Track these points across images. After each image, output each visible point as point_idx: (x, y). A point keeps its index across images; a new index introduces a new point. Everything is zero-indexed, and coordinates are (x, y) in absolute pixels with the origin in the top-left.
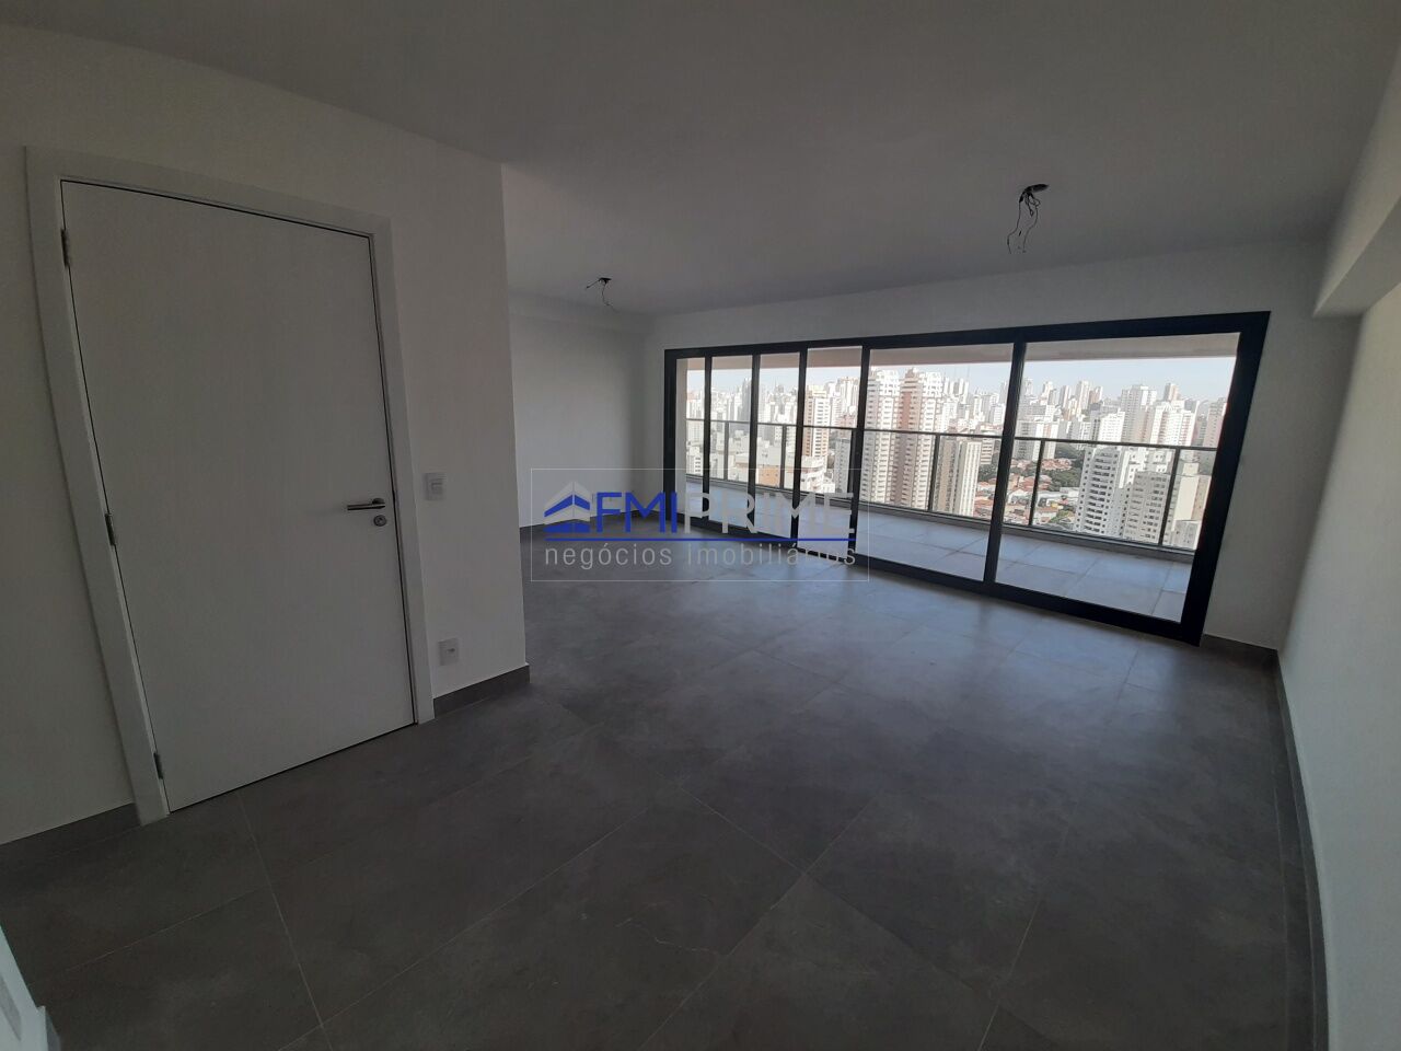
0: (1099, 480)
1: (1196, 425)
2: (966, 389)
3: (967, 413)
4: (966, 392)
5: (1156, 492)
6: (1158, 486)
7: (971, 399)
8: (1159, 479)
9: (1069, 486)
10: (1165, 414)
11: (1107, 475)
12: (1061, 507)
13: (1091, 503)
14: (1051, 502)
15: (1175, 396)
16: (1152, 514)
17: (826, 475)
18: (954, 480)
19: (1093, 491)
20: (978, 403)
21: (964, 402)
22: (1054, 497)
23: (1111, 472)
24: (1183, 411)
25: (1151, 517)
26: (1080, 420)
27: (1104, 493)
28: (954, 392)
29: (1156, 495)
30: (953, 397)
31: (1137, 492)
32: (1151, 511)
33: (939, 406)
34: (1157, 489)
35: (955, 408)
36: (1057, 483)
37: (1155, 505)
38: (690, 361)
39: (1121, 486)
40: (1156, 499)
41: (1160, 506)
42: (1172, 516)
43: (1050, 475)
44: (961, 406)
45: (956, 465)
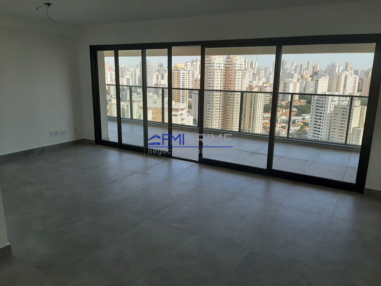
0: (318, 110)
1: (359, 82)
2: (256, 65)
3: (257, 77)
4: (256, 67)
5: (343, 115)
6: (344, 111)
7: (259, 70)
8: (344, 108)
9: (306, 113)
10: (346, 77)
11: (322, 107)
12: (302, 124)
13: (315, 121)
14: (298, 122)
15: (350, 69)
16: (342, 125)
17: (188, 112)
18: (252, 112)
19: (316, 115)
20: (262, 73)
21: (255, 72)
22: (299, 118)
23: (323, 106)
24: (353, 75)
25: (342, 127)
26: (309, 80)
27: (321, 116)
28: (251, 67)
29: (343, 116)
30: (250, 69)
31: (335, 115)
32: (342, 124)
33: (243, 74)
34: (344, 113)
35: (252, 75)
36: (301, 112)
37: (343, 121)
38: (106, 52)
39: (328, 112)
40: (343, 118)
41: (345, 121)
42: (351, 126)
43: (297, 108)
44: (254, 74)
45: (253, 104)
